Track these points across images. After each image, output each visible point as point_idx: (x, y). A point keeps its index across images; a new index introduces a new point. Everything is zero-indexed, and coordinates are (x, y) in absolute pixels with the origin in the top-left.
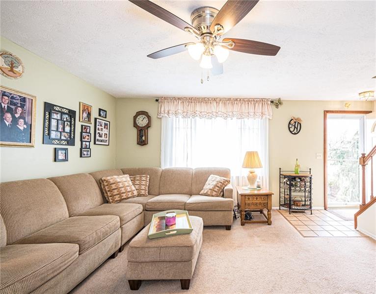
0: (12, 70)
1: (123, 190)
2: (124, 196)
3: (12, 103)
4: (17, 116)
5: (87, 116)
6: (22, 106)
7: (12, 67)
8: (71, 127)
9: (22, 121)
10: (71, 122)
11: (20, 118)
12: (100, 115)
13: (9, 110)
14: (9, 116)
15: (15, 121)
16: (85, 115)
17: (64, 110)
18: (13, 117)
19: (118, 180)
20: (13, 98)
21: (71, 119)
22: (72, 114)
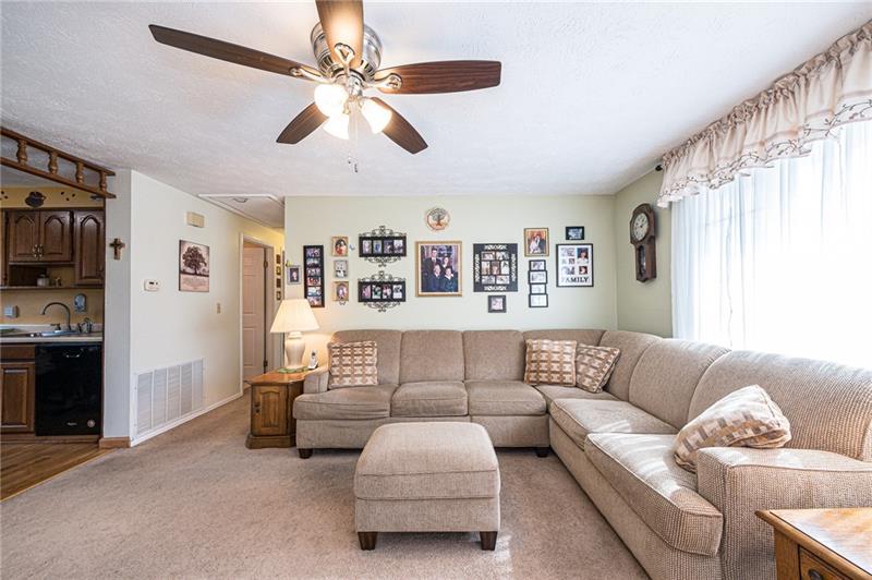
0: (439, 224)
1: (544, 366)
2: (543, 378)
3: (440, 255)
4: (444, 266)
5: (540, 246)
6: (449, 256)
7: (439, 220)
8: (510, 266)
9: (449, 270)
10: (510, 260)
11: (447, 267)
12: (568, 237)
13: (439, 262)
14: (437, 268)
15: (443, 271)
16: (534, 245)
17: (500, 247)
18: (441, 267)
19: (545, 348)
20: (441, 250)
21: (510, 256)
22: (511, 249)
